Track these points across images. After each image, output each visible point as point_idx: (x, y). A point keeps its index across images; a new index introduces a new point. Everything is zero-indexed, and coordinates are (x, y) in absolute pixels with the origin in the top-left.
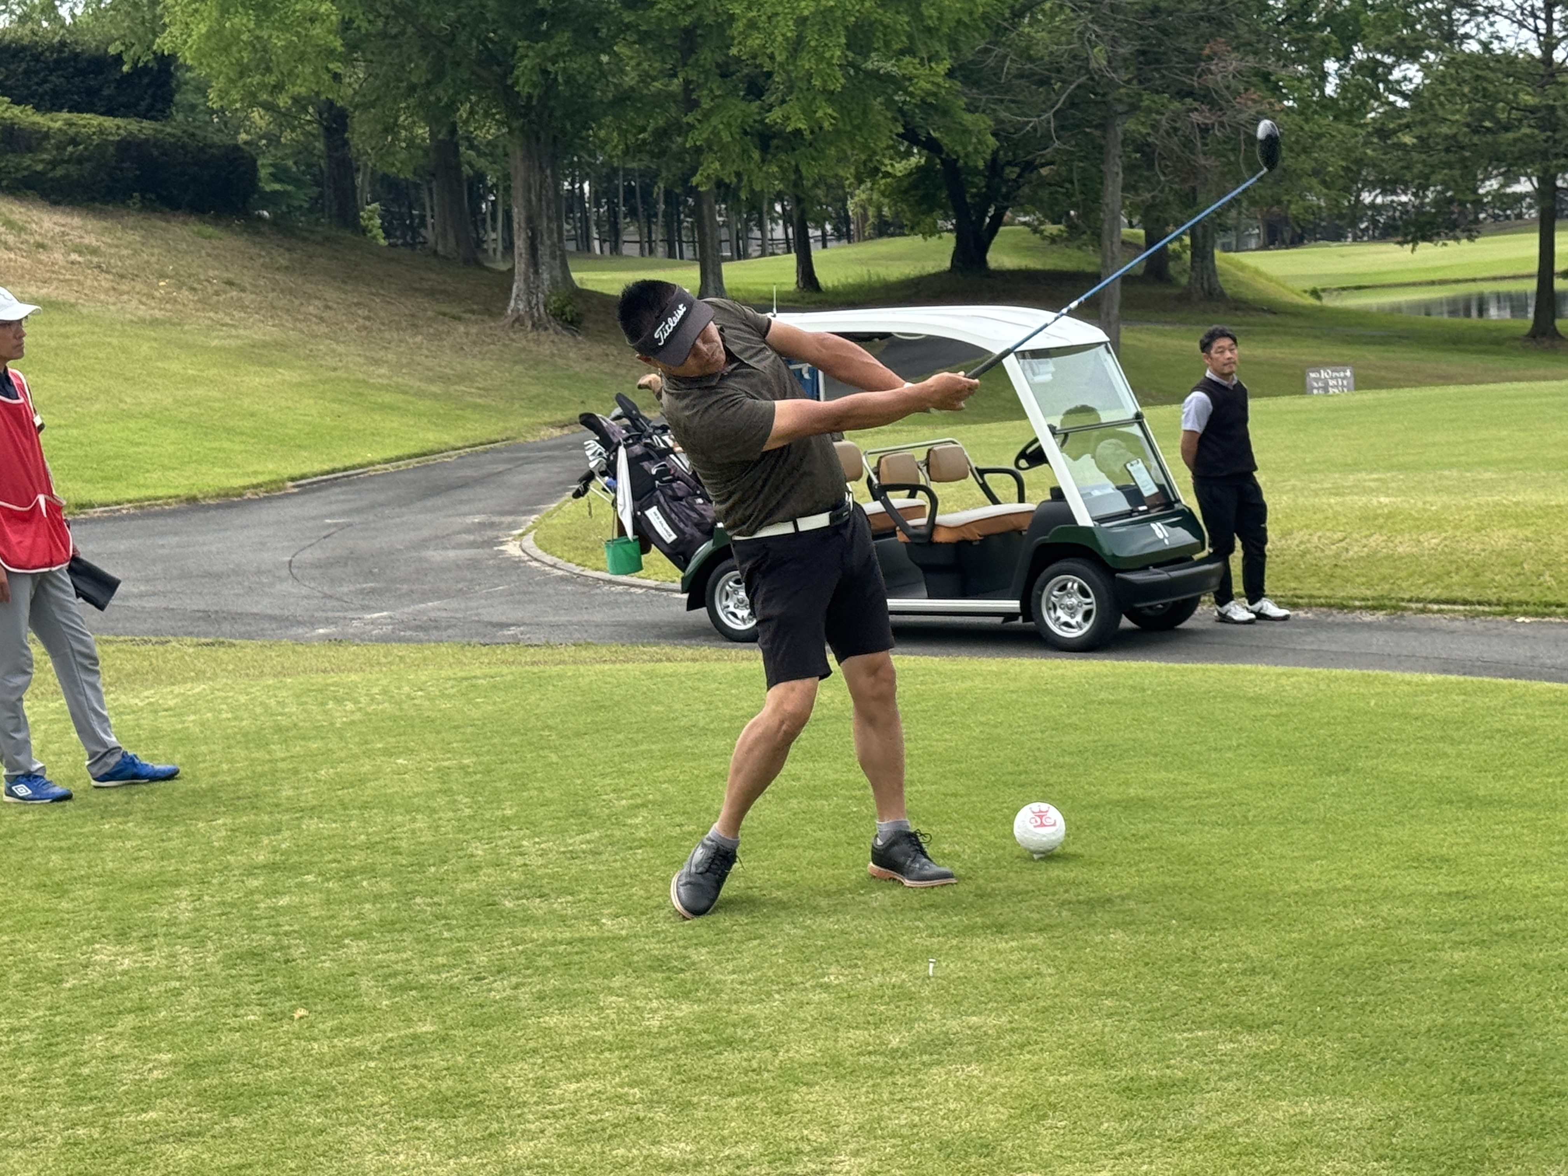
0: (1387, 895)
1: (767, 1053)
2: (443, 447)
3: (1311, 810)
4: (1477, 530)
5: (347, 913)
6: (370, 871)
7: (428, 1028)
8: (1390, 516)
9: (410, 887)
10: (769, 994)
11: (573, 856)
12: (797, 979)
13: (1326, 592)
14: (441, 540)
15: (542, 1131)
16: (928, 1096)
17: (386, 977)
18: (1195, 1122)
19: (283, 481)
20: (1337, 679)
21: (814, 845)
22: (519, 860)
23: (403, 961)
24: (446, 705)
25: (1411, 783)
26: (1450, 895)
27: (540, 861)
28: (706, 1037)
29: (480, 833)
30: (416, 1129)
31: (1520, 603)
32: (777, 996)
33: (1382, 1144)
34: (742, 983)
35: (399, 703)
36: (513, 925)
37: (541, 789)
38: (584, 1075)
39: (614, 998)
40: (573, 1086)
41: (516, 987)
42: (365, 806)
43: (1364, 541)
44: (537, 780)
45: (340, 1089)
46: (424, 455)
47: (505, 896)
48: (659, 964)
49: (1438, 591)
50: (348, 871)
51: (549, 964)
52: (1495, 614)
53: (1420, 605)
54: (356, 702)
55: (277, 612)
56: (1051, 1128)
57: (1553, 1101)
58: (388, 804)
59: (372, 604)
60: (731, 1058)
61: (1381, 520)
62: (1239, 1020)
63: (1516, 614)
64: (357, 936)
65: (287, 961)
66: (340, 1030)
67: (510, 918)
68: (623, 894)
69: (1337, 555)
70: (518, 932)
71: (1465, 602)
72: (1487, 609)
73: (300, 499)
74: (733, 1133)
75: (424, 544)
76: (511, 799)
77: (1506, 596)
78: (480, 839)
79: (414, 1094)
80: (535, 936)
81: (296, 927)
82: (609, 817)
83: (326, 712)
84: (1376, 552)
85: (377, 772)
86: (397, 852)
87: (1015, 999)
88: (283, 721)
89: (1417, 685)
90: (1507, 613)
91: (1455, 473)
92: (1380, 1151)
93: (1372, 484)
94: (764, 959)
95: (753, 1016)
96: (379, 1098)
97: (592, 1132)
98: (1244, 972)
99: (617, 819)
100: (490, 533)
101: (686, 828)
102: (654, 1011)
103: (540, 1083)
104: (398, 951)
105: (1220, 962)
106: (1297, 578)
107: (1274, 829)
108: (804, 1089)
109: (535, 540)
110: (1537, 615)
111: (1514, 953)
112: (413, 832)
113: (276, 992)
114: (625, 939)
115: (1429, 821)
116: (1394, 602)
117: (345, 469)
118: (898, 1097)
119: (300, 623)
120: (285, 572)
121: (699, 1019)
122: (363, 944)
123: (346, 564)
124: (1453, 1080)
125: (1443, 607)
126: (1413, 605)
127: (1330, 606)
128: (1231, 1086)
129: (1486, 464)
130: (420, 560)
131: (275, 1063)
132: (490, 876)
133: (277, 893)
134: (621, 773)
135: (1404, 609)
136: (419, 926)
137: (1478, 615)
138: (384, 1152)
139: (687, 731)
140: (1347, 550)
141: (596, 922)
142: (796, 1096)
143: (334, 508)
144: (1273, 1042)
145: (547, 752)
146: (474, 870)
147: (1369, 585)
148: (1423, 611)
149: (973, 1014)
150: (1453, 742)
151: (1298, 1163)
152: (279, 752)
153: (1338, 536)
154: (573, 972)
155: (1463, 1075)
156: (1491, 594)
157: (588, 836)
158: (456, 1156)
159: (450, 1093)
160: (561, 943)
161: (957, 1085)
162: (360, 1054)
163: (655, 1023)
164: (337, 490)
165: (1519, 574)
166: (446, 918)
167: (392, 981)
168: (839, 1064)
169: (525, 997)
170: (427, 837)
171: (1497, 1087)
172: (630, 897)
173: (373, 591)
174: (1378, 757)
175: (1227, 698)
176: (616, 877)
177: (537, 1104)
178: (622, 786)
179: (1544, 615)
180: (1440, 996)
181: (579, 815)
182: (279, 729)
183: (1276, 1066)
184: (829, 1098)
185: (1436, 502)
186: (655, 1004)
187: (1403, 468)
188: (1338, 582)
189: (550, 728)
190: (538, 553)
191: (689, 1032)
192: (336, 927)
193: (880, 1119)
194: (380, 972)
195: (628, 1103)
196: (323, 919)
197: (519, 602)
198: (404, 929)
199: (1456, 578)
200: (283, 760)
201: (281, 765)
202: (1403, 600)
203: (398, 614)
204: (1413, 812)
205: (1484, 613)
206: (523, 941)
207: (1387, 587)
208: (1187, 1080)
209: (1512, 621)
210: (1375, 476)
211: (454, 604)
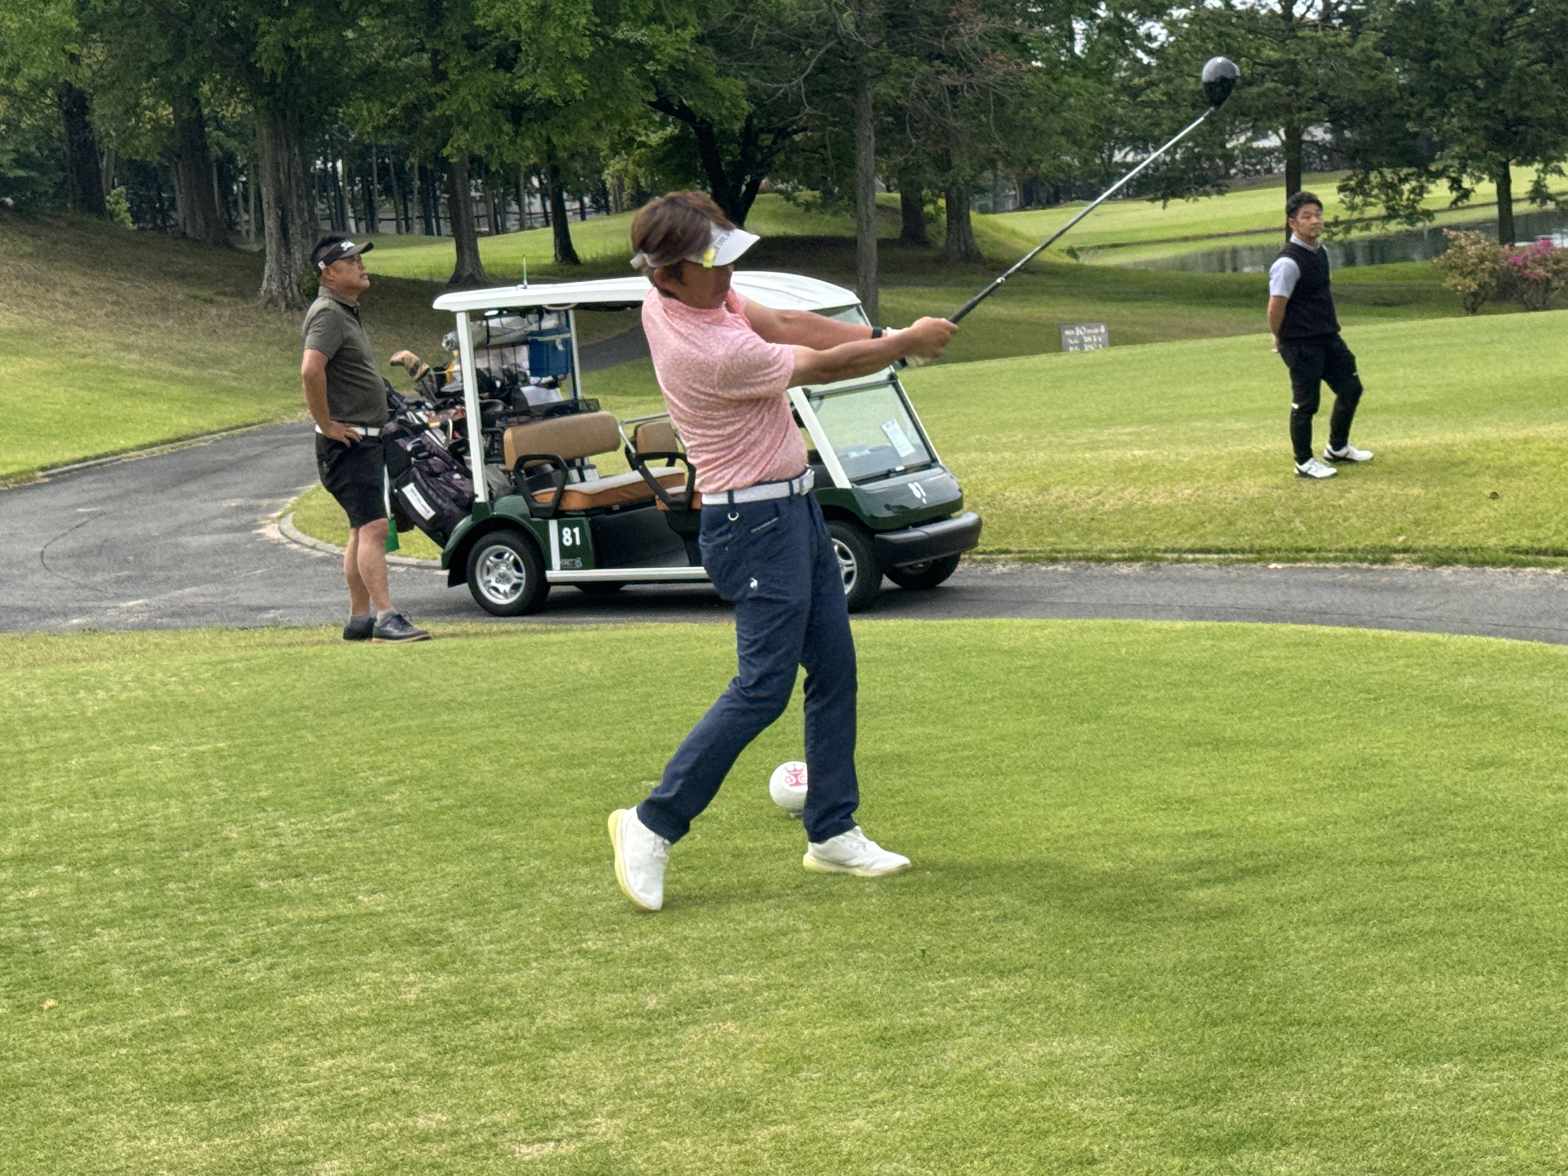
0: (1136, 837)
1: (525, 1021)
2: (198, 432)
3: (1063, 759)
4: (1229, 479)
5: (99, 901)
6: (122, 859)
7: (182, 1012)
8: (1144, 468)
9: (164, 873)
10: (527, 963)
11: (331, 834)
12: (554, 946)
13: (1084, 546)
14: (197, 526)
15: (297, 1109)
16: (685, 1054)
17: (139, 964)
18: (947, 1068)
19: (32, 471)
20: (1089, 629)
21: (573, 813)
22: (274, 842)
23: (155, 947)
24: (199, 689)
25: (1161, 728)
26: (1197, 835)
27: (297, 841)
28: (463, 1008)
29: (235, 816)
30: (168, 1113)
31: (1272, 550)
32: (534, 964)
33: (1128, 1079)
34: (499, 953)
35: (152, 689)
36: (268, 905)
37: (297, 770)
38: (339, 1051)
39: (370, 974)
40: (329, 1063)
41: (271, 967)
42: (118, 793)
43: (1119, 494)
44: (294, 760)
45: (90, 1078)
46: (179, 440)
47: (260, 878)
48: (415, 938)
49: (1192, 541)
50: (98, 860)
51: (305, 943)
52: (1248, 561)
53: (1176, 556)
54: (108, 690)
55: (30, 604)
56: (805, 1080)
57: (1293, 1030)
58: (141, 791)
59: (129, 592)
60: (487, 1028)
61: (1136, 473)
62: (991, 966)
63: (1268, 561)
64: (108, 924)
65: (36, 953)
66: (90, 1019)
67: (267, 899)
68: (381, 869)
69: (1094, 509)
70: (273, 913)
71: (1219, 551)
72: (1240, 556)
73: (52, 489)
74: (489, 1101)
75: (179, 530)
76: (267, 780)
77: (1258, 543)
78: (235, 822)
79: (166, 1079)
80: (290, 916)
81: (46, 918)
82: (366, 794)
83: (77, 701)
84: (1131, 504)
85: (130, 761)
86: (149, 838)
87: (771, 956)
88: (34, 713)
89: (1167, 632)
90: (1259, 560)
91: (1206, 424)
92: (1127, 1085)
93: (1127, 438)
94: (521, 928)
95: (510, 985)
96: (130, 1085)
97: (346, 1108)
98: (996, 919)
99: (374, 796)
100: (247, 517)
101: (444, 802)
102: (411, 985)
103: (296, 1061)
104: (150, 937)
105: (973, 910)
106: (1056, 534)
107: (1028, 778)
108: (561, 1054)
109: (294, 522)
110: (1289, 560)
111: (1258, 888)
112: (166, 818)
113: (24, 984)
114: (382, 915)
115: (1177, 764)
116: (1149, 553)
117: (98, 457)
118: (653, 1057)
119: (53, 614)
120: (37, 563)
121: (455, 990)
122: (115, 933)
123: (100, 553)
124: (1197, 1014)
125: (1198, 556)
126: (1169, 556)
127: (1088, 559)
128: (984, 1029)
129: (1236, 414)
130: (177, 546)
131: (24, 1054)
132: (245, 858)
133: (25, 885)
134: (380, 751)
135: (1160, 559)
136: (171, 911)
137: (1232, 562)
138: (135, 1137)
139: (447, 706)
140: (1103, 504)
141: (353, 899)
142: (553, 1061)
143: (86, 497)
144: (1023, 986)
145: (303, 732)
146: (228, 853)
147: (1125, 537)
148: (1178, 561)
149: (730, 972)
150: (1202, 685)
151: (1047, 1102)
152: (28, 743)
153: (1094, 489)
154: (329, 950)
155: (1207, 1008)
156: (1244, 542)
157: (345, 814)
158: (209, 1138)
159: (203, 1076)
160: (317, 922)
161: (714, 1042)
162: (111, 1042)
163: (411, 997)
164: (90, 478)
165: (1270, 521)
166: (200, 902)
167: (144, 968)
168: (596, 1028)
169: (279, 976)
170: (180, 822)
171: (1239, 1018)
172: (386, 873)
173: (129, 578)
174: (1128, 703)
175: (981, 652)
176: (373, 853)
177: (291, 1082)
178: (379, 763)
179: (1295, 560)
180: (1186, 933)
181: (336, 794)
182: (29, 721)
183: (1027, 1009)
184: (585, 1062)
185: (1188, 453)
186: (412, 978)
187: (1156, 420)
188: (1095, 535)
189: (307, 708)
190: (297, 535)
191: (446, 1004)
192: (87, 916)
193: (636, 1080)
194: (133, 958)
195: (383, 1077)
196: (72, 908)
197: (278, 585)
198: (157, 915)
199: (1209, 527)
200: (33, 751)
201: (32, 757)
202: (1158, 550)
203: (154, 602)
204: (1163, 755)
205: (1238, 561)
206: (279, 922)
207: (1143, 538)
208: (939, 1026)
209: (1265, 568)
210: (1129, 430)
211: (211, 588)
